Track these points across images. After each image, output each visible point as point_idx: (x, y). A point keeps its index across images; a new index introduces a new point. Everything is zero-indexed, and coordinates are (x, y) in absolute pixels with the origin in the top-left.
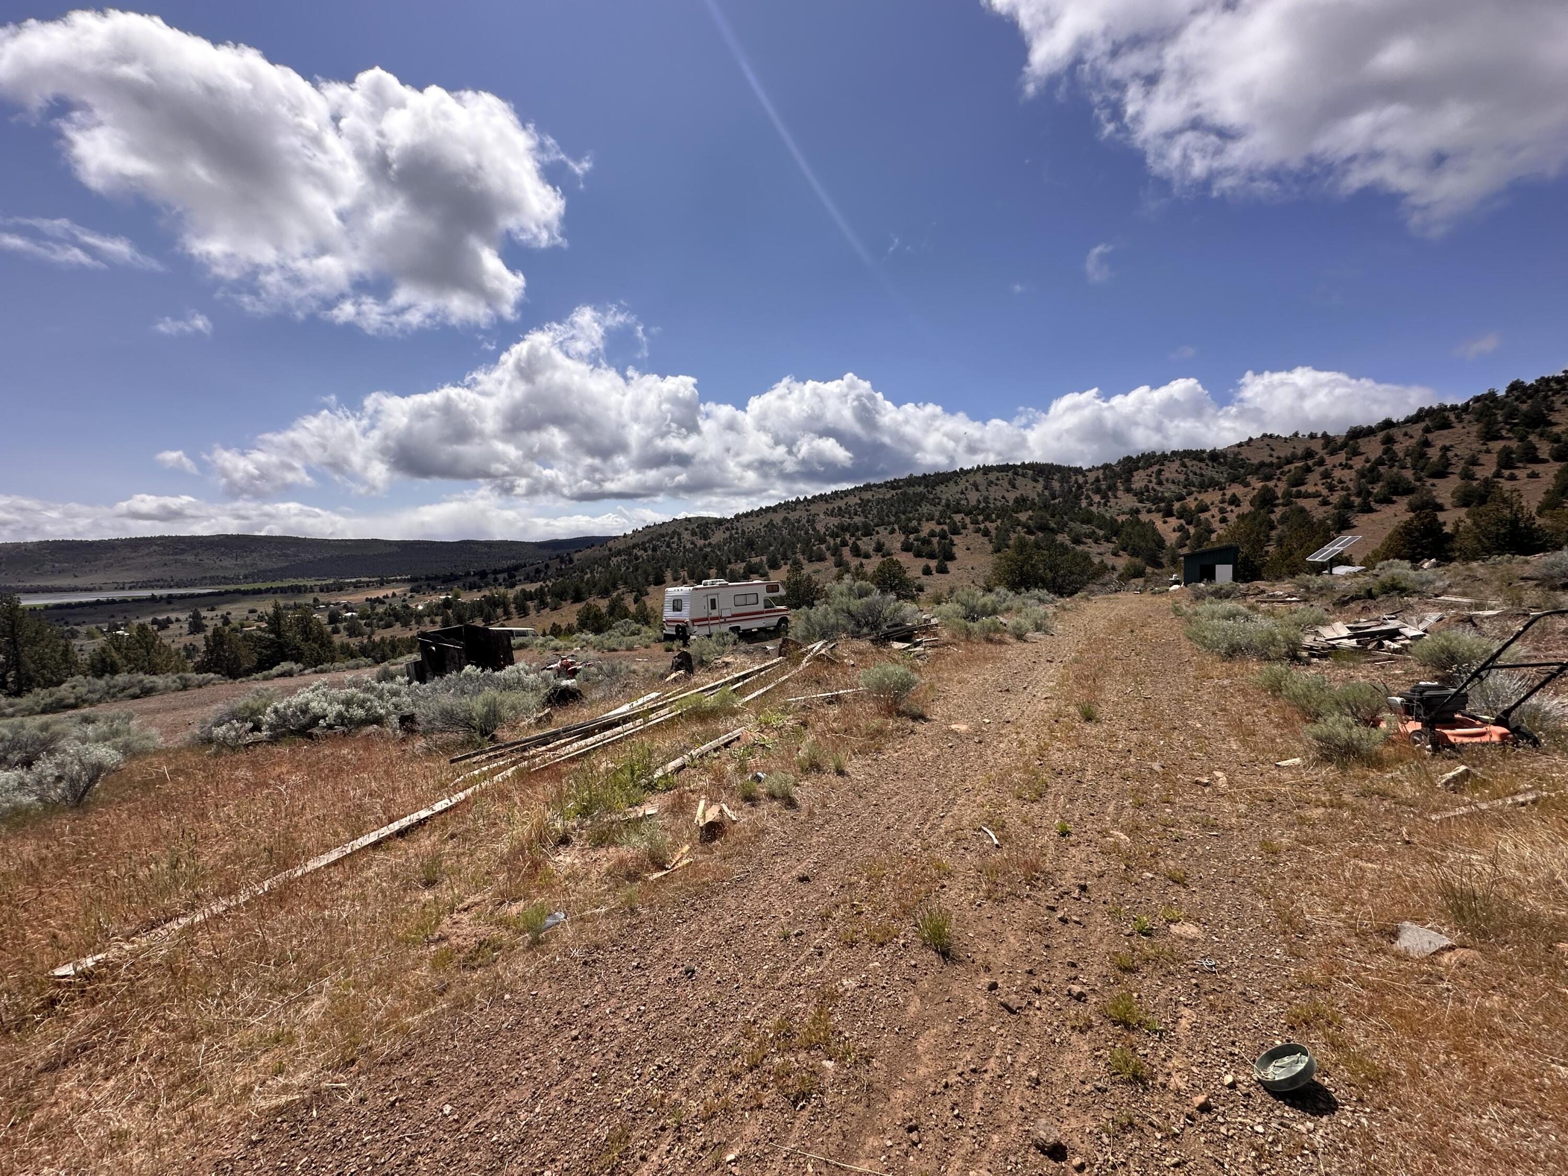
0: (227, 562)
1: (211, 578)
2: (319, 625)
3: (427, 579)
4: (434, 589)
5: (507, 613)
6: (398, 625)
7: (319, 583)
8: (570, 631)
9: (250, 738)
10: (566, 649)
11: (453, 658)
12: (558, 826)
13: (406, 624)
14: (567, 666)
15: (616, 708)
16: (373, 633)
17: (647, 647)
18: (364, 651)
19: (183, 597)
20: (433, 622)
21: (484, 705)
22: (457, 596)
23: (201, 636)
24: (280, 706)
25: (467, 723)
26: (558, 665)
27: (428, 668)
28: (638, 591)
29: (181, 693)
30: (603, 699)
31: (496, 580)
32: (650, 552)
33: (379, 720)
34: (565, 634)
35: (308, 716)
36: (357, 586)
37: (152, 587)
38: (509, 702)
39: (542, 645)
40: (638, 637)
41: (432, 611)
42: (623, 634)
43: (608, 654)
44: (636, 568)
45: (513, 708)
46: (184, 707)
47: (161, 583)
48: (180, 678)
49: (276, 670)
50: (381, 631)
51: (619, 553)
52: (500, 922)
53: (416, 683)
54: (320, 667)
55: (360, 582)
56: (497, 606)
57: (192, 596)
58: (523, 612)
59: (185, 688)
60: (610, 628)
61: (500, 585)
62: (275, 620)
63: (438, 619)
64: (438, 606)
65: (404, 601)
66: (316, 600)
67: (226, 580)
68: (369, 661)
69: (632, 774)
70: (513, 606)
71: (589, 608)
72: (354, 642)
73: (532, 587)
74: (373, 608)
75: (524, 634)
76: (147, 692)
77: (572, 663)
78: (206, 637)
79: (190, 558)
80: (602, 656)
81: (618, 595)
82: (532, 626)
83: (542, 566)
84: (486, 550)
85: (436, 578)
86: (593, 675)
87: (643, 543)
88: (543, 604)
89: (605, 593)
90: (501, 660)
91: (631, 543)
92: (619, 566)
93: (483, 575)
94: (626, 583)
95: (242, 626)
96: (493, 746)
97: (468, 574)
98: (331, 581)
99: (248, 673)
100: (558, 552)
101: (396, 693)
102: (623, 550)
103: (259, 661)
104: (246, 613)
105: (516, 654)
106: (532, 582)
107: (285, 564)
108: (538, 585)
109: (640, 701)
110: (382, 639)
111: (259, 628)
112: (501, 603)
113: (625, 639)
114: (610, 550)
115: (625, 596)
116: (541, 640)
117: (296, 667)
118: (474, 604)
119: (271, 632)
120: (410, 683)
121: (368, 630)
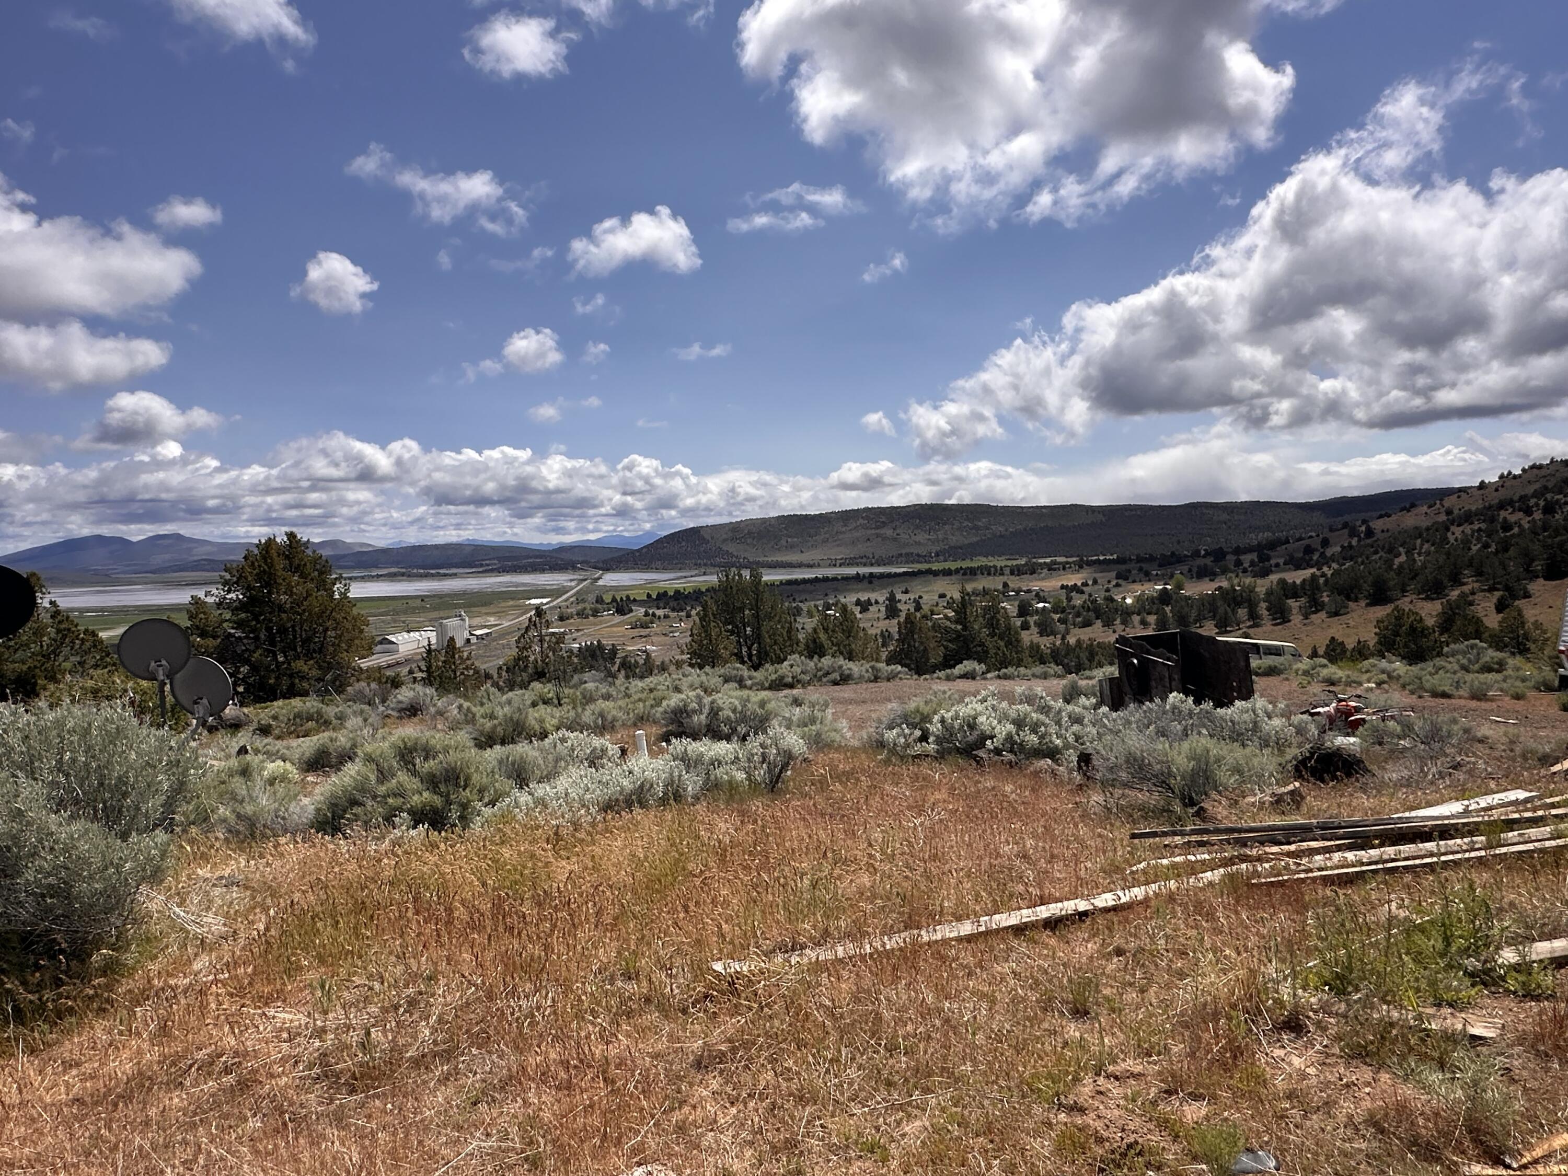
0: (922, 537)
1: (907, 554)
2: (1007, 617)
3: (1140, 560)
4: (1147, 574)
5: (1254, 616)
6: (1099, 623)
7: (1009, 563)
8: (1361, 652)
9: (918, 748)
10: (1349, 684)
11: (1162, 679)
12: (1285, 993)
13: (1108, 624)
14: (1349, 713)
15: (1430, 805)
16: (1067, 632)
17: (1517, 697)
18: (1056, 656)
19: (882, 576)
20: (1144, 623)
21: (1190, 759)
22: (1179, 587)
23: (895, 621)
24: (948, 716)
25: (1163, 782)
26: (1331, 709)
27: (1127, 688)
28: (1507, 588)
29: (872, 685)
30: (1407, 783)
31: (1238, 563)
32: (1538, 515)
33: (1053, 753)
34: (1353, 660)
35: (976, 733)
36: (1051, 568)
37: (857, 565)
38: (1230, 760)
39: (1306, 673)
40: (1498, 677)
41: (1144, 606)
42: (1466, 669)
43: (1430, 701)
44: (1505, 547)
45: (1237, 770)
46: (872, 701)
47: (864, 560)
48: (872, 667)
49: (959, 669)
50: (1077, 631)
51: (1467, 518)
52: (1164, 1124)
53: (1104, 709)
54: (1004, 670)
55: (1055, 563)
56: (1239, 604)
57: (889, 575)
58: (1281, 616)
59: (876, 679)
60: (1440, 654)
61: (1245, 571)
62: (962, 608)
63: (1152, 619)
64: (1152, 600)
65: (1108, 590)
66: (1005, 585)
67: (919, 558)
68: (1059, 669)
69: (1447, 941)
70: (1264, 605)
71: (1399, 616)
72: (1045, 643)
73: (1297, 577)
74: (1069, 599)
75: (1277, 652)
76: (845, 679)
77: (1357, 710)
78: (899, 623)
79: (888, 532)
80: (1420, 703)
81: (1463, 595)
82: (1296, 640)
83: (1316, 543)
84: (1225, 516)
85: (1152, 559)
86: (1392, 735)
87: (1524, 498)
88: (1315, 606)
89: (1434, 590)
90: (1232, 689)
91: (1494, 499)
92: (1466, 543)
93: (1219, 555)
94: (1479, 573)
95: (932, 613)
96: (1200, 825)
97: (1196, 554)
98: (1023, 561)
99: (933, 669)
100: (1347, 518)
101: (1077, 720)
102: (1478, 513)
103: (945, 656)
104: (936, 597)
105: (1260, 683)
106: (1298, 567)
107: (975, 539)
108: (1307, 573)
109: (1484, 802)
110: (1078, 641)
111: (946, 617)
112: (1246, 600)
113: (1469, 677)
114: (1449, 512)
115: (1478, 597)
116: (1305, 663)
117: (980, 668)
118: (1203, 598)
119: (957, 622)
120: (1096, 707)
121: (1062, 627)
